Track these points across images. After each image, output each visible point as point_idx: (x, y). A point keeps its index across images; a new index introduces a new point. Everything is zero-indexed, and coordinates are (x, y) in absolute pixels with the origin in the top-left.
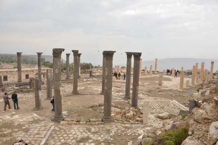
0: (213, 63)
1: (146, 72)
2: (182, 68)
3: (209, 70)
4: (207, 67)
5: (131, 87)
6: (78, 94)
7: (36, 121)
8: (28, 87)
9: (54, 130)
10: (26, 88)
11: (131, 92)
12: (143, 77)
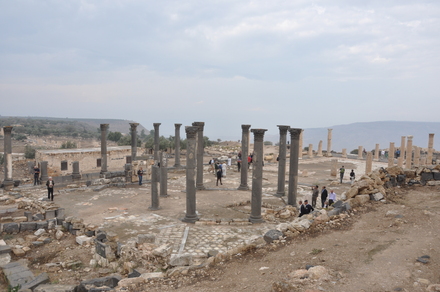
0: (431, 136)
1: (311, 152)
2: (377, 145)
5: (287, 178)
6: (204, 189)
8: (124, 179)
10: (120, 181)
11: (286, 186)
12: (305, 162)
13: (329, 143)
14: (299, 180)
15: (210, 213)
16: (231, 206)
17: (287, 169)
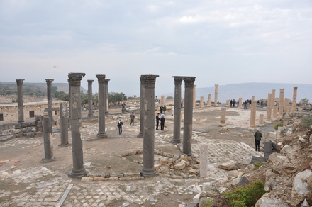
0: (295, 89)
1: (202, 104)
2: (253, 97)
3: (291, 98)
4: (289, 95)
5: (182, 125)
6: (106, 137)
7: (46, 178)
8: (34, 129)
9: (72, 190)
10: (30, 131)
11: (182, 132)
12: (198, 111)
13: (216, 96)
14: (194, 126)
15: (103, 165)
16: (127, 155)
17: (182, 117)
